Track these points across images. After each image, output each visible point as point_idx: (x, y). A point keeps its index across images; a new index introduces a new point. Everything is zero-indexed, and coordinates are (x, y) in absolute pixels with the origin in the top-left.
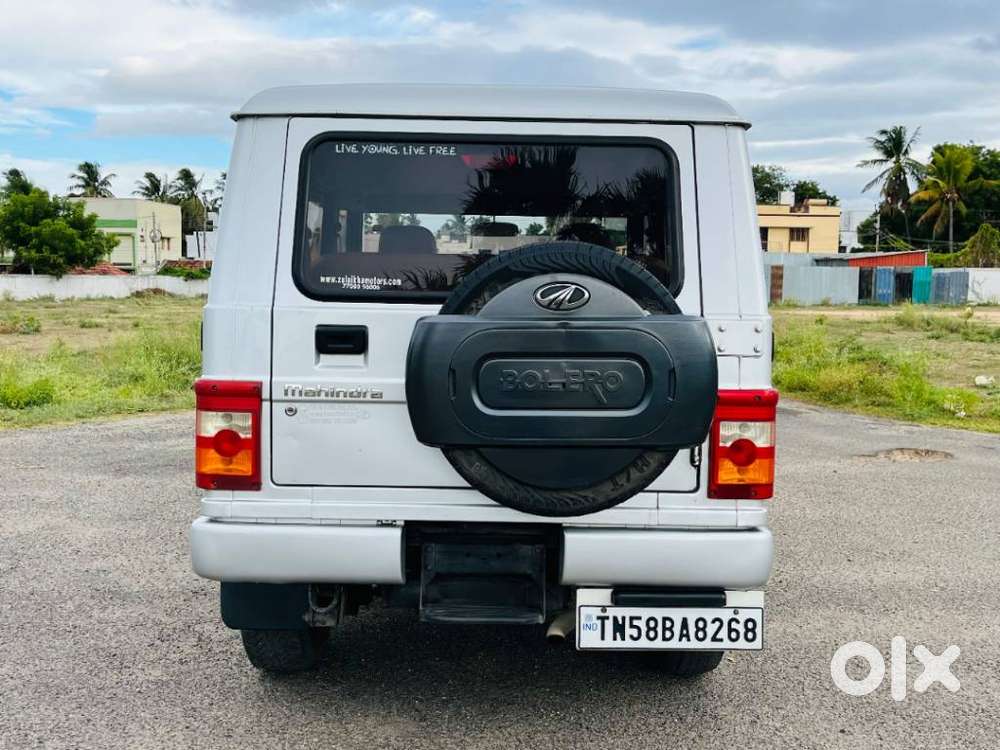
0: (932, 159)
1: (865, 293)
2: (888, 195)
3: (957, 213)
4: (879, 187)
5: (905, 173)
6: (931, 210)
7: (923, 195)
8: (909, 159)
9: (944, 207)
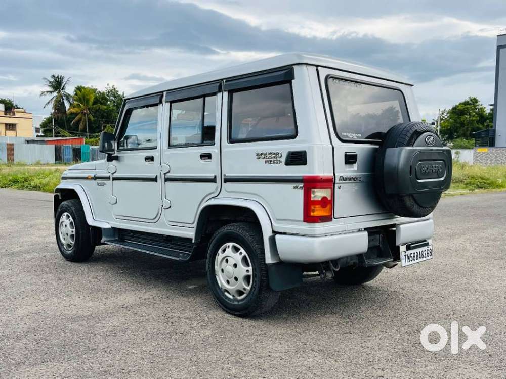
0: (75, 93)
1: (58, 157)
2: (56, 109)
3: (89, 119)
4: (51, 105)
5: (63, 99)
6: (77, 118)
7: (73, 110)
8: (65, 92)
9: (83, 117)
